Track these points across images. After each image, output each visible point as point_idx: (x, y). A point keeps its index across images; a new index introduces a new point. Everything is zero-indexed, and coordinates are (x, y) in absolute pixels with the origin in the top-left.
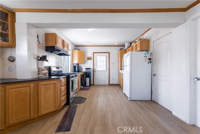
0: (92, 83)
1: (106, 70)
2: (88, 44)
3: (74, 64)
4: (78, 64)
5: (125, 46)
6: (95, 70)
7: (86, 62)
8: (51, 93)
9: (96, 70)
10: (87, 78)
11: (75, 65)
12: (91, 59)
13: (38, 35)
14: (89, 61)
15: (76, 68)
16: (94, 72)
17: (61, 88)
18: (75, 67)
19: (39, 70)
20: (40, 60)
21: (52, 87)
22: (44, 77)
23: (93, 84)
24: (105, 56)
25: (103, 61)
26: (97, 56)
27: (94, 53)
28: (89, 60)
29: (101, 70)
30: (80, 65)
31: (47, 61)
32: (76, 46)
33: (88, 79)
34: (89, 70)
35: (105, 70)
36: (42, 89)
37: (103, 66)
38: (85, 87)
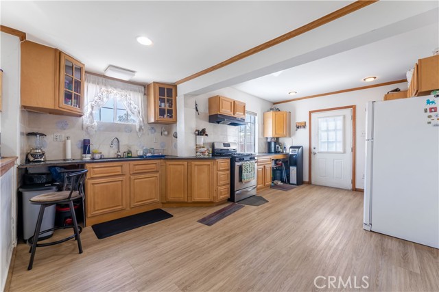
0: (306, 179)
1: (344, 152)
2: (293, 95)
3: (267, 138)
4: (277, 138)
5: (406, 81)
6: (313, 150)
7: (294, 134)
8: (204, 176)
9: (316, 151)
10: (291, 168)
11: (269, 140)
12: (304, 127)
13: (196, 105)
14: (301, 130)
15: (272, 146)
16: (312, 155)
17: (217, 174)
18: (269, 144)
19: (198, 147)
20: (198, 135)
21: (206, 168)
22: (202, 156)
23: (309, 183)
24: (341, 118)
25: (335, 130)
26: (320, 119)
27: (310, 113)
28: (299, 130)
29: (330, 150)
30: (281, 140)
31: (207, 135)
32: (274, 104)
33: (293, 170)
34: (297, 150)
35: (340, 150)
36: (196, 170)
37: (336, 141)
38: (288, 185)
